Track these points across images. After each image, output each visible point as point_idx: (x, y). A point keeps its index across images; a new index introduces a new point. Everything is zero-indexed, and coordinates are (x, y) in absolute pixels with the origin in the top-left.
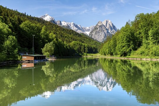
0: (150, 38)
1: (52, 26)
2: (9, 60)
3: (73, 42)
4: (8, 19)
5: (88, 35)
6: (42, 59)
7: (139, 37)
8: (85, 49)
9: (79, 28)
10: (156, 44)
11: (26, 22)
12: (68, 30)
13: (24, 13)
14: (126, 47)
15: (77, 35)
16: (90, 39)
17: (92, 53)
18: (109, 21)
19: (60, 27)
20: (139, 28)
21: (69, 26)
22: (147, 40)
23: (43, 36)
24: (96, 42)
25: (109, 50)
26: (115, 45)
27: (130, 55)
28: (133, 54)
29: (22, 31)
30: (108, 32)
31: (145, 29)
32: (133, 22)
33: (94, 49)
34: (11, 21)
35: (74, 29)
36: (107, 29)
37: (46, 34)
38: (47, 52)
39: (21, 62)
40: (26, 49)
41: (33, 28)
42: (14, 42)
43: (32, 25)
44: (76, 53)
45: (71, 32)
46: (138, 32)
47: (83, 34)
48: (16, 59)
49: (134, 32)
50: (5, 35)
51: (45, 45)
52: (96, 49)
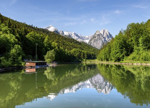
0: (141, 45)
1: (56, 36)
2: (14, 66)
3: (74, 49)
4: (16, 31)
5: (88, 43)
6: (44, 65)
7: (131, 44)
8: (85, 55)
9: (79, 37)
10: (146, 50)
11: (32, 33)
12: (69, 39)
13: (31, 25)
14: (119, 53)
15: (77, 43)
16: (89, 46)
17: (91, 59)
18: (106, 31)
19: (62, 36)
20: (131, 36)
21: (71, 35)
22: (138, 46)
23: (46, 45)
24: (95, 49)
25: (105, 56)
26: (110, 52)
27: (123, 61)
28: (126, 60)
29: (28, 40)
30: (105, 40)
31: (136, 37)
32: (125, 31)
33: (93, 56)
34: (18, 32)
35: (75, 38)
36: (104, 38)
37: (48, 43)
38: (48, 58)
39: (24, 68)
40: (30, 56)
41: (37, 38)
42: (19, 50)
43: (36, 35)
44: (76, 59)
45: (72, 40)
46: (130, 40)
47: (83, 42)
48: (20, 65)
49: (126, 39)
50: (11, 45)
51: (47, 53)
52: (94, 56)
